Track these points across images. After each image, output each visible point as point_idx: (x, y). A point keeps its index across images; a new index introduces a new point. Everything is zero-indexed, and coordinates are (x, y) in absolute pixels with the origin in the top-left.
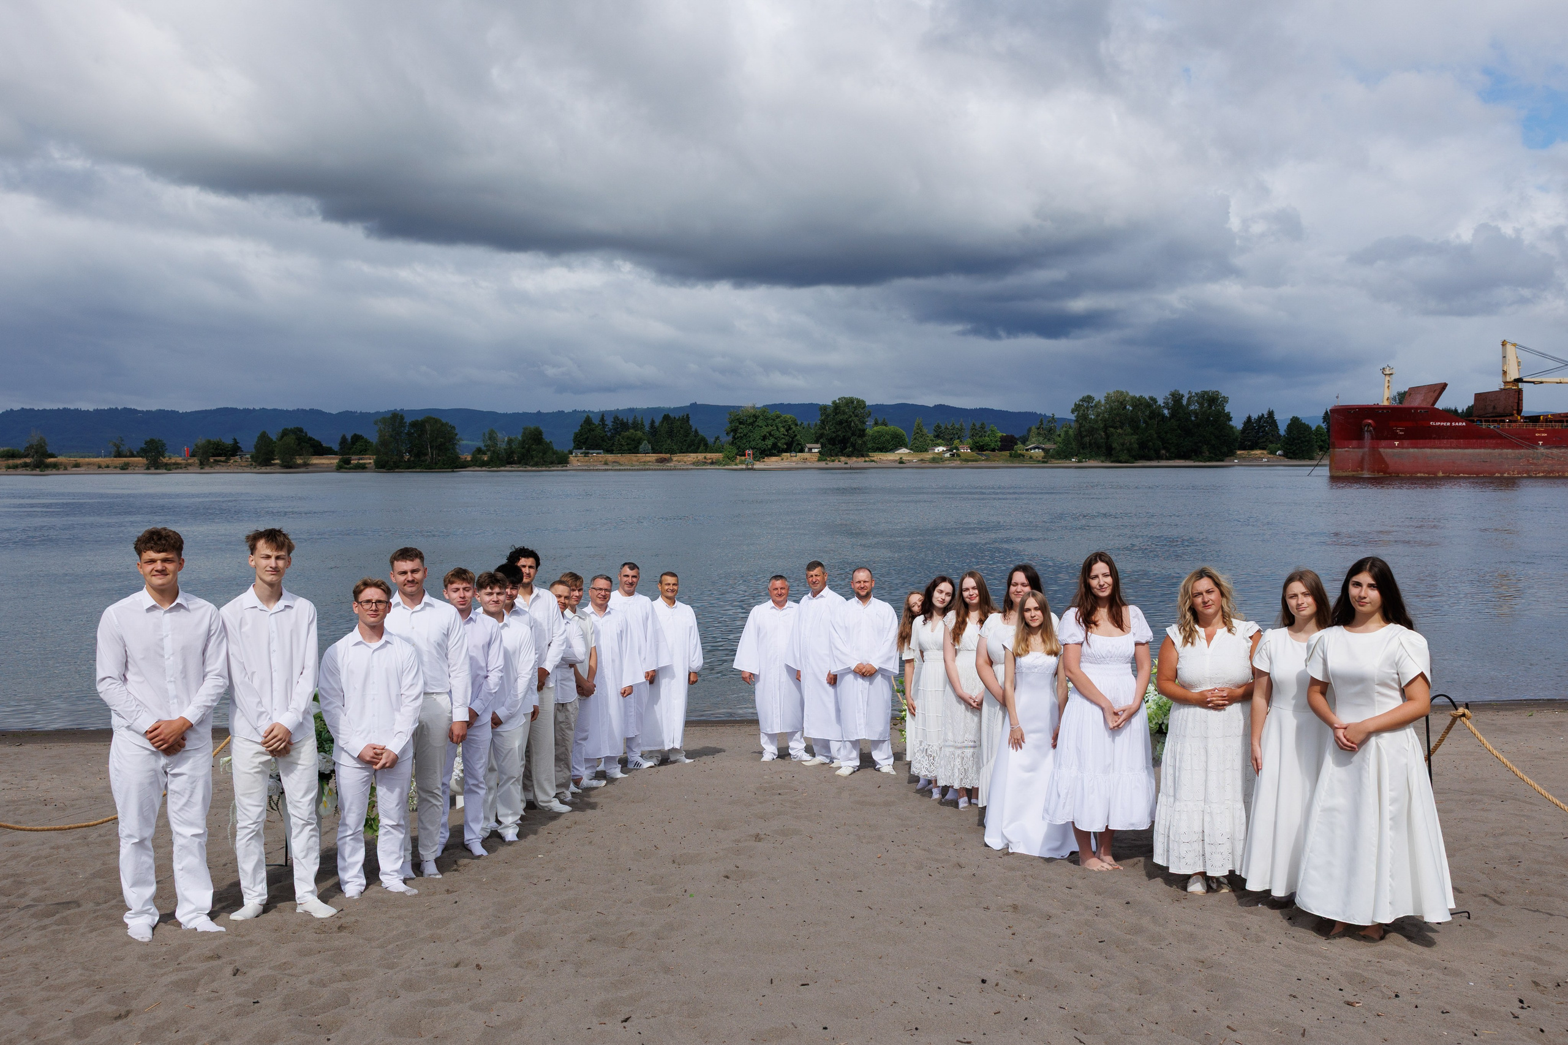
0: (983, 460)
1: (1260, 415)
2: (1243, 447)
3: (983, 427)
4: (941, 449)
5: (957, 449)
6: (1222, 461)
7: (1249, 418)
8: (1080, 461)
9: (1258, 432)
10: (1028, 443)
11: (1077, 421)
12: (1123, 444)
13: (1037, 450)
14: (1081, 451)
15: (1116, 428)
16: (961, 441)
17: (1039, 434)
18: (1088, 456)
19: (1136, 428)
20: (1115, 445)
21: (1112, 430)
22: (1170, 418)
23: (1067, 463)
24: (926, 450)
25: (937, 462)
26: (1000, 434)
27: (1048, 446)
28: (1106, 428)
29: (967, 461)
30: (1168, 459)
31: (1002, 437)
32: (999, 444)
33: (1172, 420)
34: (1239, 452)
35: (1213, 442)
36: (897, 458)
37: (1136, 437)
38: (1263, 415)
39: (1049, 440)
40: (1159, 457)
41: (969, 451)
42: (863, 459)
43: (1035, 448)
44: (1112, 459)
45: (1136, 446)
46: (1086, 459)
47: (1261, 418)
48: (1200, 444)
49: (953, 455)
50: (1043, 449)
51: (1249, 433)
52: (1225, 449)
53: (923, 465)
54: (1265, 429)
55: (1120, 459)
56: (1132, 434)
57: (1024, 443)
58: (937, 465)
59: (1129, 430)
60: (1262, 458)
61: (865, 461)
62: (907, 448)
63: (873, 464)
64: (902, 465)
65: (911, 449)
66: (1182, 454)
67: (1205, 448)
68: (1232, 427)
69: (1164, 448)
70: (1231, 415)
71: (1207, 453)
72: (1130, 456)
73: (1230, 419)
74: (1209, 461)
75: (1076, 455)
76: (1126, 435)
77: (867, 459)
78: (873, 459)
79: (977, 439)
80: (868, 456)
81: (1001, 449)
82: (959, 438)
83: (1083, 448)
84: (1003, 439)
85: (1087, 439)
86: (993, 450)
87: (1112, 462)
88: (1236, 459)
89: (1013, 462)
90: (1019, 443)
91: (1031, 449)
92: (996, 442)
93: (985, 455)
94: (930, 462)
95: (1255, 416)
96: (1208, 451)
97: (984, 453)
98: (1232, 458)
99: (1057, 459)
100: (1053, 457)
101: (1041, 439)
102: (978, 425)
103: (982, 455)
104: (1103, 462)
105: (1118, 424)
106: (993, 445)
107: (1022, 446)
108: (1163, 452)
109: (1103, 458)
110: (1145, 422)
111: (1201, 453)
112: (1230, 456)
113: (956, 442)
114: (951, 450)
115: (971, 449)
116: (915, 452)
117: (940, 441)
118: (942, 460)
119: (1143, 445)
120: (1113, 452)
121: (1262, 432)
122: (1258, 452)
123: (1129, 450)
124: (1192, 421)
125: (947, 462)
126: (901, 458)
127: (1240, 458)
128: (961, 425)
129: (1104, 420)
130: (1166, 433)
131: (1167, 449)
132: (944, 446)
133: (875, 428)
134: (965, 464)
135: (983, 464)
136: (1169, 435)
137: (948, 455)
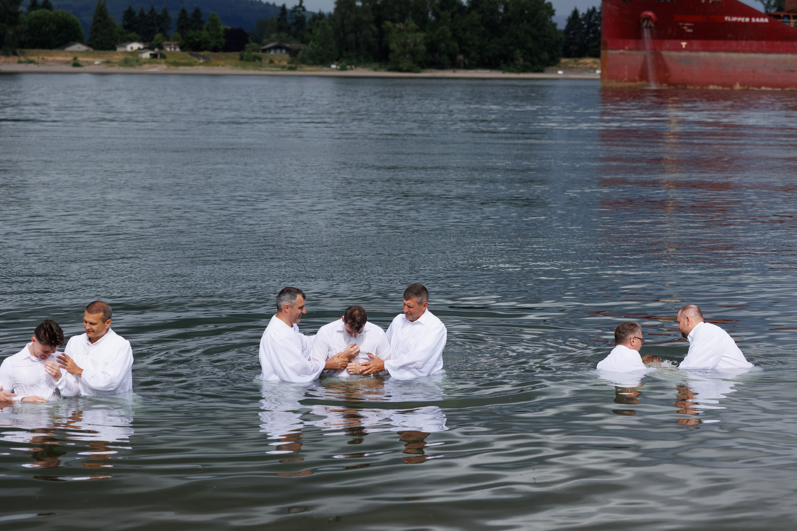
0: (201, 64)
1: (591, 8)
2: (568, 55)
3: (197, 13)
4: (136, 46)
5: (161, 47)
6: (541, 71)
7: (575, 13)
8: (343, 69)
9: (587, 33)
10: (265, 40)
11: (337, 10)
12: (405, 45)
13: (278, 51)
14: (345, 53)
15: (393, 21)
16: (165, 35)
17: (280, 29)
18: (355, 61)
19: (423, 23)
20: (393, 46)
21: (388, 23)
22: (470, 10)
23: (324, 72)
24: (113, 48)
25: (132, 66)
26: (222, 27)
27: (294, 45)
28: (378, 21)
29: (176, 64)
30: (467, 67)
31: (226, 31)
32: (223, 40)
33: (473, 13)
34: (563, 60)
35: (530, 45)
36: (70, 58)
37: (422, 35)
38: (594, 9)
39: (295, 36)
40: (455, 66)
41: (178, 50)
42: (16, 59)
43: (275, 48)
44: (389, 66)
45: (423, 48)
46: (351, 64)
47: (591, 12)
48: (511, 48)
49: (154, 56)
50: (288, 50)
51: (574, 34)
52: (545, 56)
53: (110, 70)
54: (597, 29)
55: (401, 65)
56: (417, 31)
57: (259, 42)
58: (131, 70)
59: (412, 25)
60: (595, 69)
61: (20, 62)
62: (82, 42)
63: (31, 67)
64: (77, 69)
65: (89, 45)
66: (487, 60)
67: (518, 53)
68: (555, 25)
69: (462, 52)
70: (554, 7)
71: (521, 60)
72: (414, 62)
73: (552, 12)
74: (524, 71)
75: (337, 60)
76: (408, 31)
77: (22, 59)
78: (32, 58)
79: (191, 33)
80: (23, 54)
81: (227, 48)
82: (161, 30)
83: (347, 50)
84: (228, 34)
85: (351, 37)
86: (215, 50)
87: (390, 70)
88: (560, 69)
89: (244, 67)
90: (250, 40)
91: (270, 49)
92: (218, 37)
93: (203, 57)
94: (121, 65)
95: (583, 10)
96: (523, 57)
97: (202, 53)
98: (554, 68)
99: (310, 65)
100: (303, 61)
101: (284, 35)
102: (190, 12)
103: (198, 57)
104: (375, 70)
105: (396, 16)
106: (213, 43)
107: (255, 45)
108: (460, 57)
109: (376, 65)
110: (435, 14)
111: (513, 60)
112: (552, 65)
113: (158, 36)
114: (151, 48)
115: (182, 48)
116: (95, 49)
117: (133, 35)
118: (140, 63)
119: (432, 47)
120: (391, 56)
121: (594, 32)
122: (589, 61)
123: (413, 54)
124: (500, 14)
125: (146, 66)
126: (75, 59)
127: (565, 68)
128: (165, 11)
129: (376, 9)
130: (464, 30)
131: (467, 55)
132: (139, 41)
133: (33, 13)
134: (172, 67)
135: (202, 69)
136: (468, 34)
137: (146, 55)
